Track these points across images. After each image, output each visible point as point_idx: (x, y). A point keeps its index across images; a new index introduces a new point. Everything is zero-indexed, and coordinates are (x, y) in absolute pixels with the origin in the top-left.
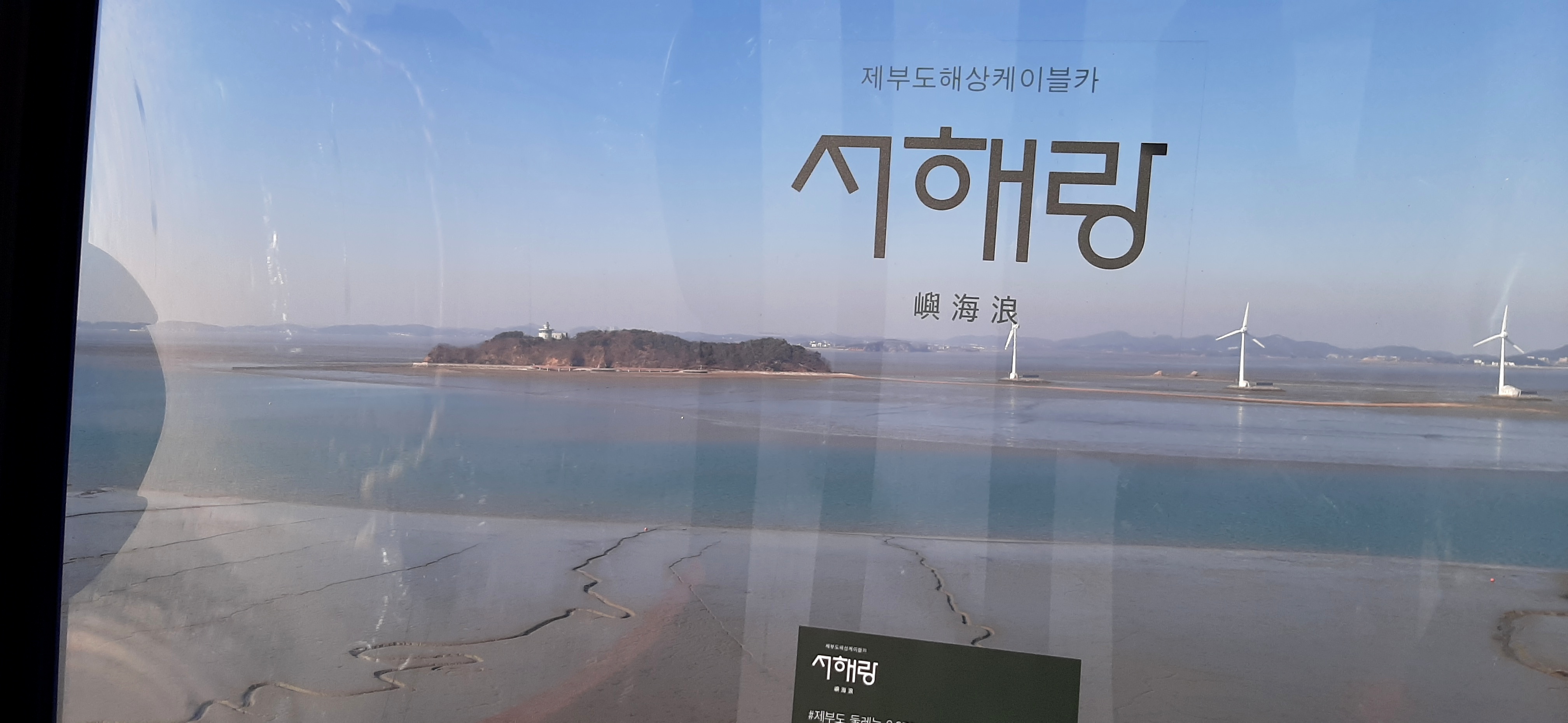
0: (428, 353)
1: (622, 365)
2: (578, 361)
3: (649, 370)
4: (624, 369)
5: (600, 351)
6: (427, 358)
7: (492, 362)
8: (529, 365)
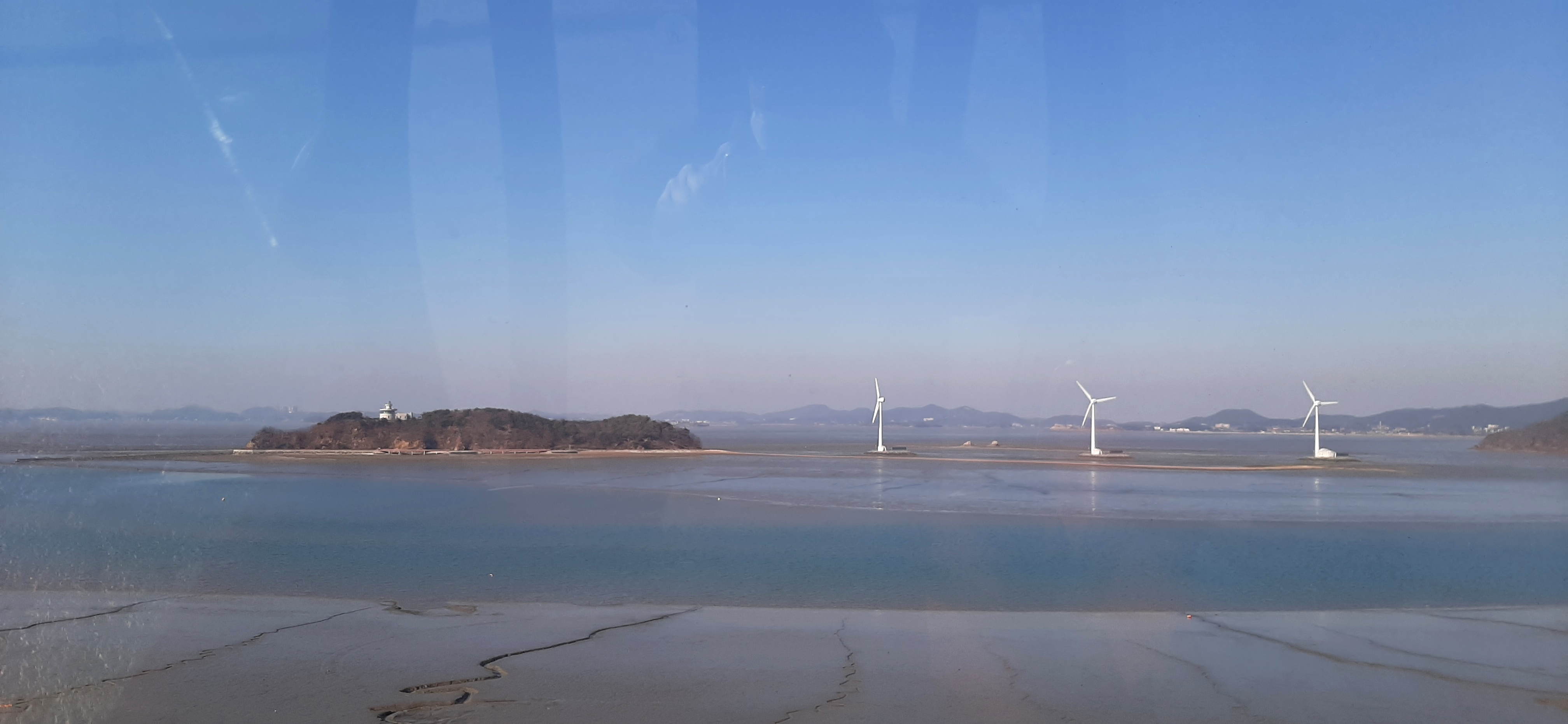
0: (251, 439)
1: (481, 446)
2: (431, 444)
3: (515, 451)
4: (484, 451)
5: (455, 432)
6: (250, 444)
7: (329, 446)
8: (375, 449)
